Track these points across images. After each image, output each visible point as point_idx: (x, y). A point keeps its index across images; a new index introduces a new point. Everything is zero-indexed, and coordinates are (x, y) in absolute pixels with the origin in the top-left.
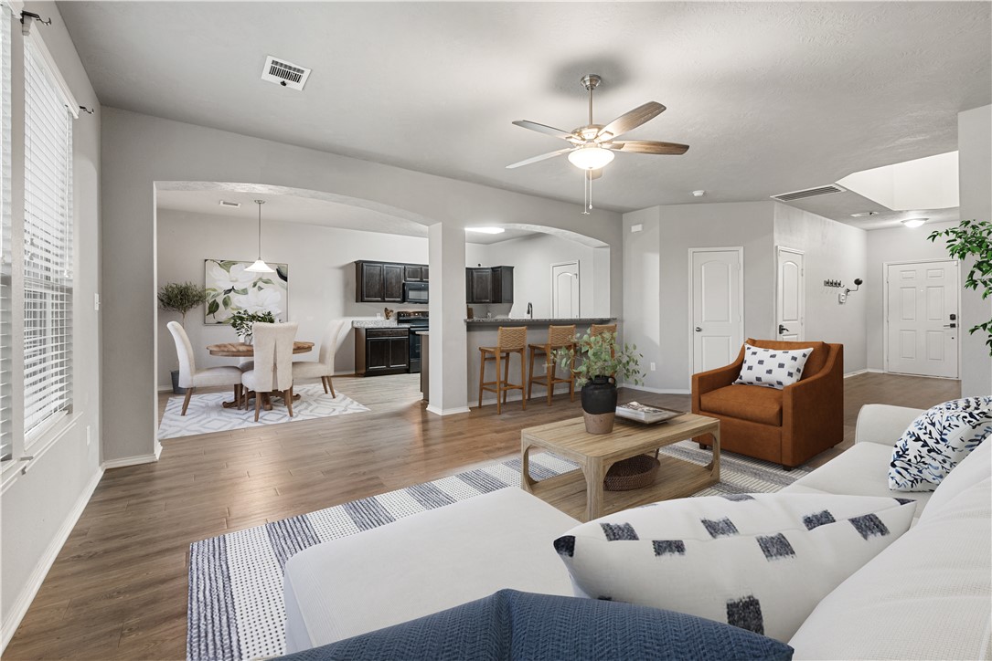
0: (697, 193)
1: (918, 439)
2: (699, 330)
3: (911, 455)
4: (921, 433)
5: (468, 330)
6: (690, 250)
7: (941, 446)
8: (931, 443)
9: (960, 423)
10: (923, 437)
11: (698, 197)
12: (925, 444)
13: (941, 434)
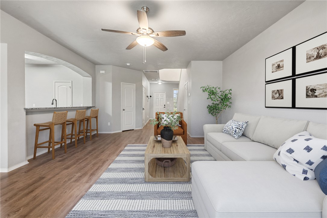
0: (128, 64)
1: (238, 128)
2: (124, 110)
3: (237, 131)
4: (238, 127)
5: (26, 114)
6: (122, 83)
7: (242, 129)
8: (240, 128)
9: (245, 124)
10: (239, 128)
11: (128, 66)
12: (239, 129)
13: (242, 126)
